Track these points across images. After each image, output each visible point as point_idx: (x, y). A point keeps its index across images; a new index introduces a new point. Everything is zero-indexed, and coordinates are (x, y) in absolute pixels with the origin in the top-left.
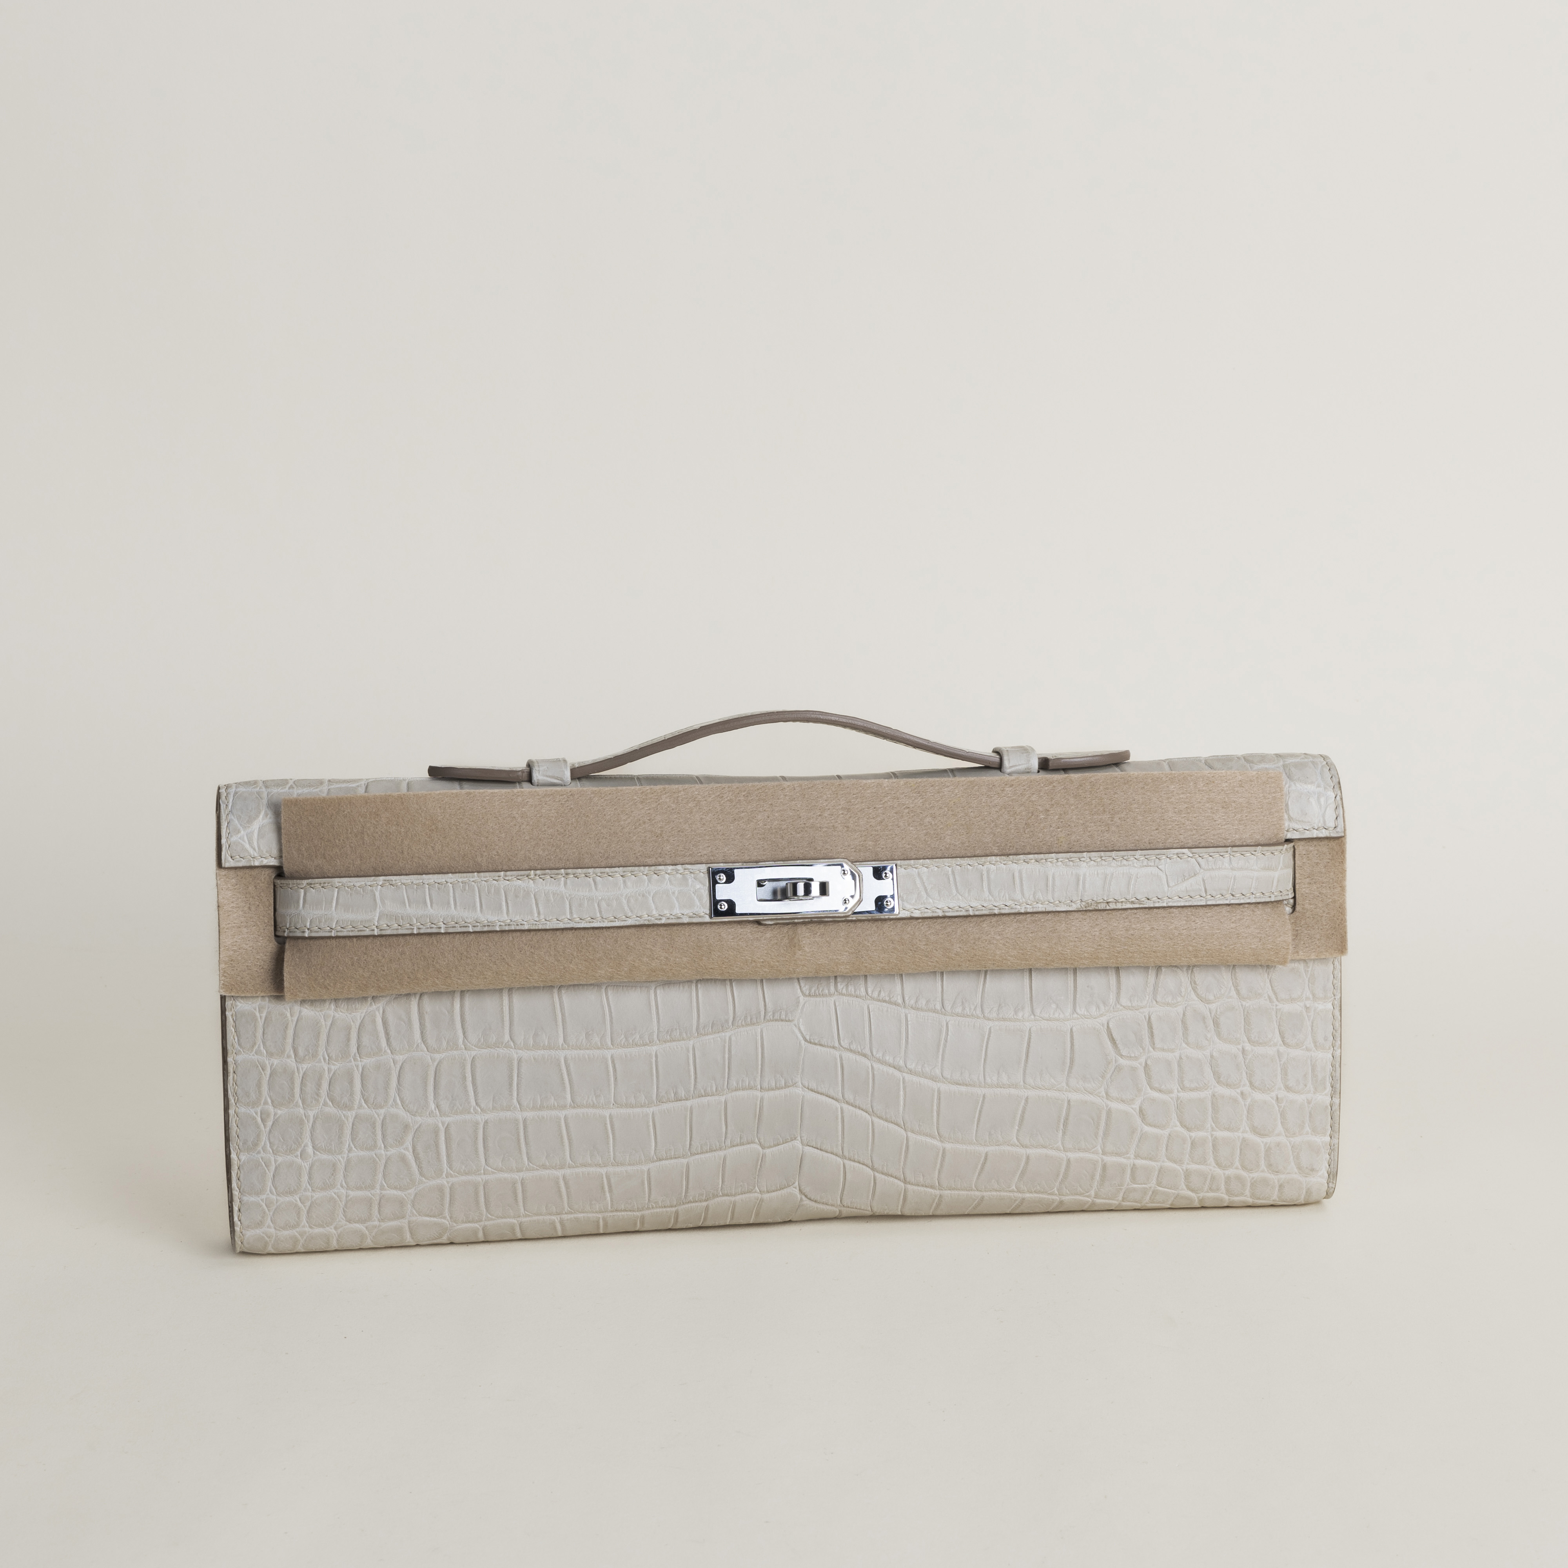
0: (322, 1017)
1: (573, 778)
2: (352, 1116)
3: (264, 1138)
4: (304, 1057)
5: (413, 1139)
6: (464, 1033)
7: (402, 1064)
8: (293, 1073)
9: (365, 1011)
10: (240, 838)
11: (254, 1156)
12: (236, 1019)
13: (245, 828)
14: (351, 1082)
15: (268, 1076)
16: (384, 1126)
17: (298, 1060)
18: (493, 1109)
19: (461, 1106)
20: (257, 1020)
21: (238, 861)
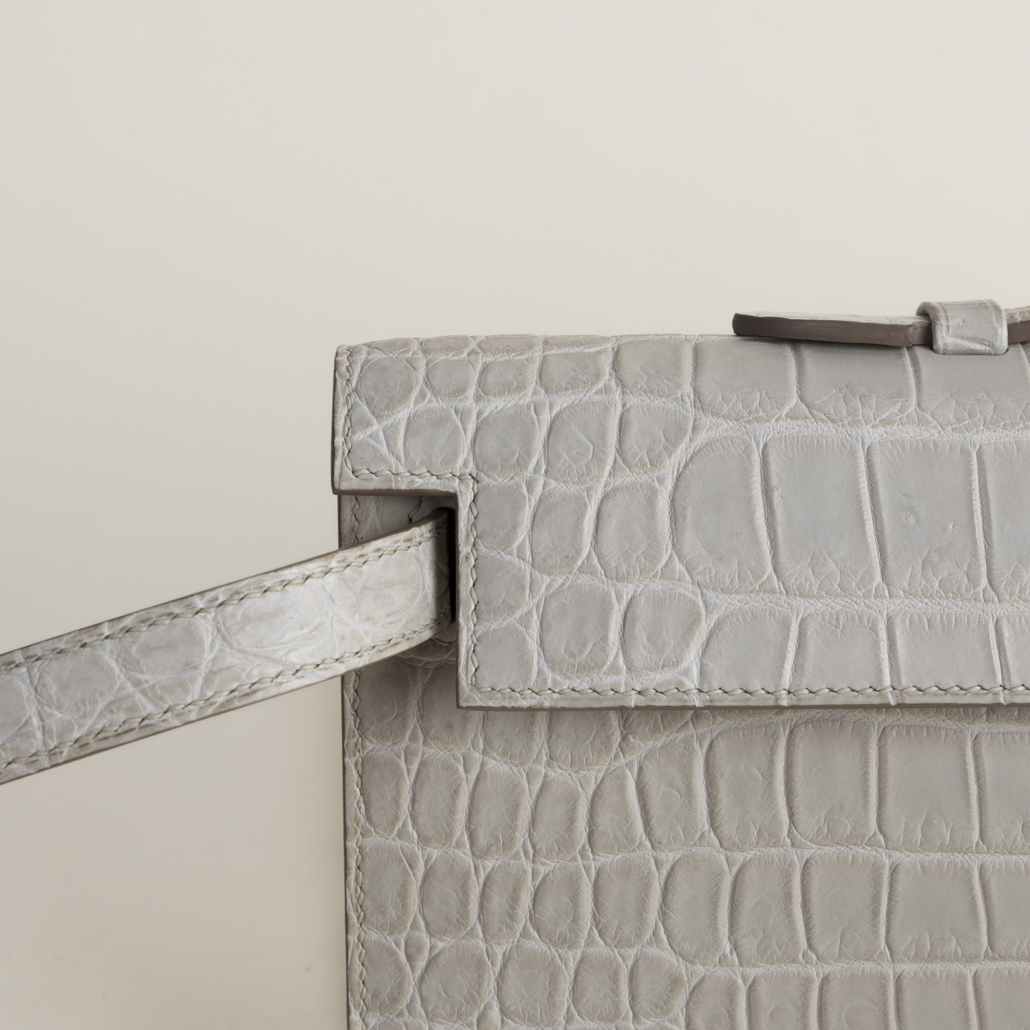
0: (525, 775)
1: (1011, 342)
2: (575, 959)
3: (410, 988)
4: (489, 848)
5: (688, 1004)
6: (791, 816)
7: (672, 868)
8: (466, 875)
9: (605, 768)
10: (370, 436)
11: (392, 1020)
12: (363, 772)
13: (379, 418)
14: (575, 897)
15: (420, 879)
16: (634, 980)
17: (476, 853)
18: (840, 956)
19: (780, 948)
20: (401, 775)
21: (366, 480)
